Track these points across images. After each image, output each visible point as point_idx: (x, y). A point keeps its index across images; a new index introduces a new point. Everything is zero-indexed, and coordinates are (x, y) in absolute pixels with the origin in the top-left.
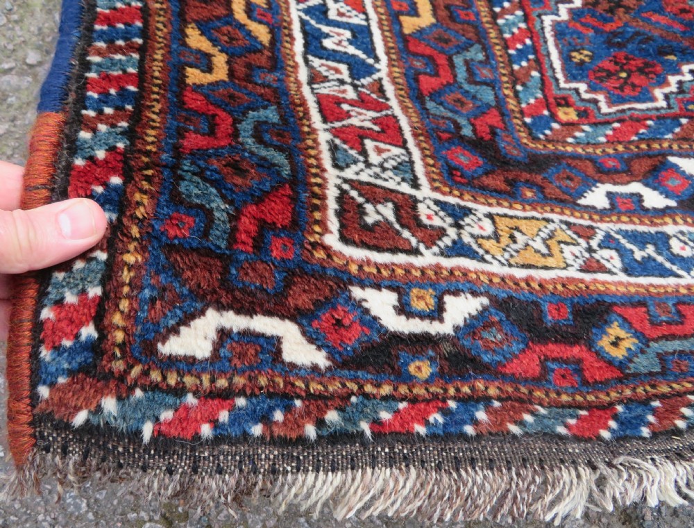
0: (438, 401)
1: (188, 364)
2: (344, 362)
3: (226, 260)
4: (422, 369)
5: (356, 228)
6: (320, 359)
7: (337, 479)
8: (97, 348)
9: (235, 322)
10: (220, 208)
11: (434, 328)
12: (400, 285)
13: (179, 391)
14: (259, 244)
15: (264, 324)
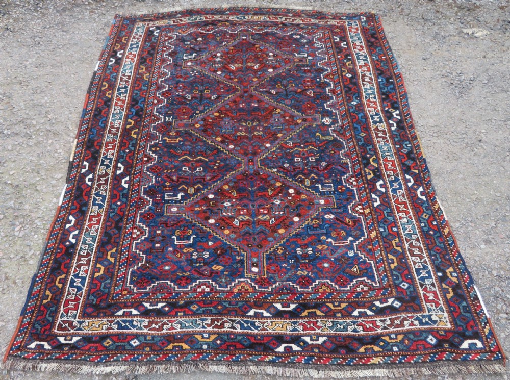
0: (67, 354)
1: (31, 349)
2: (53, 348)
3: (39, 334)
4: (66, 349)
5: (60, 328)
6: (50, 348)
7: (47, 365)
8: (20, 346)
9: (38, 343)
10: (39, 328)
11: (70, 342)
12: (65, 336)
13: (28, 352)
14: (44, 332)
15: (42, 343)
